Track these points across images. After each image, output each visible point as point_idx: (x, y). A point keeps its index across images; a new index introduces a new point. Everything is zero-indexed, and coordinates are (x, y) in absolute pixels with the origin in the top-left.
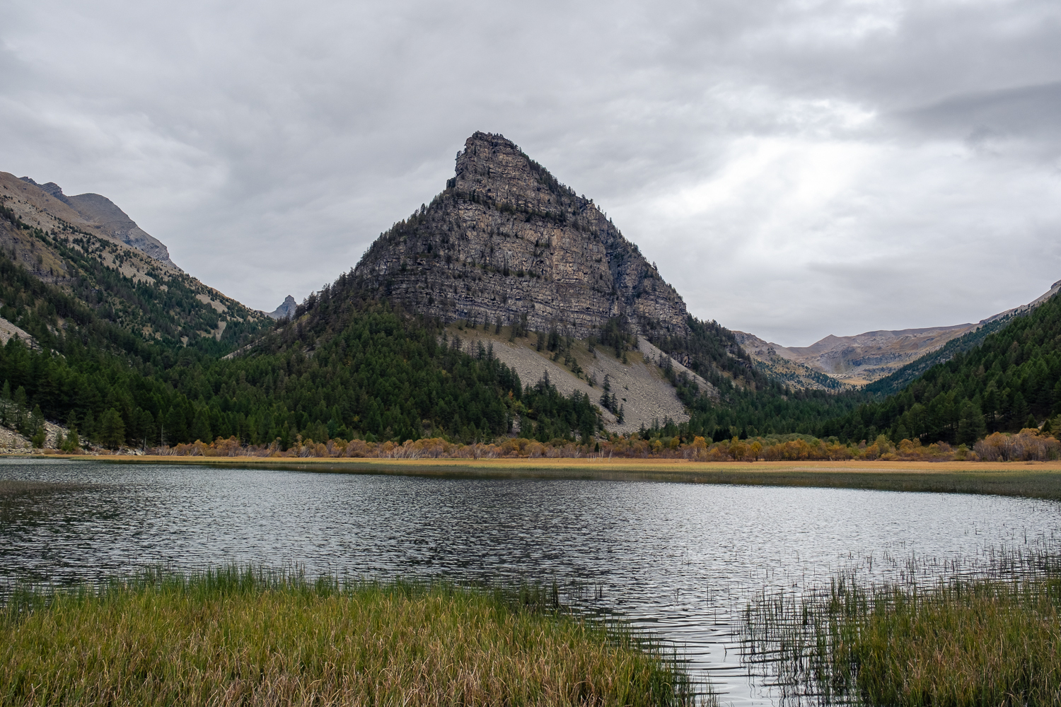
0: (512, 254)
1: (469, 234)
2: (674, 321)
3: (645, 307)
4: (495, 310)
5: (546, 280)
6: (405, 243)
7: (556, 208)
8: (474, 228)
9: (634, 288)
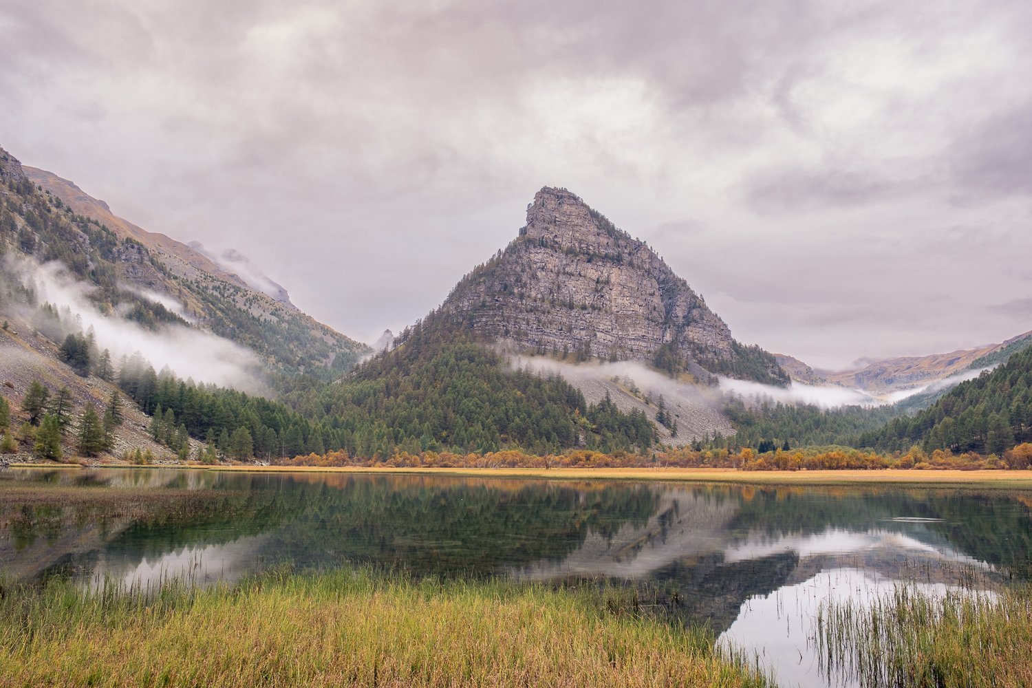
0: (577, 290)
1: (539, 274)
2: (720, 346)
3: (693, 333)
4: (563, 339)
5: (606, 312)
6: (485, 283)
7: (613, 249)
8: (543, 268)
9: (684, 317)
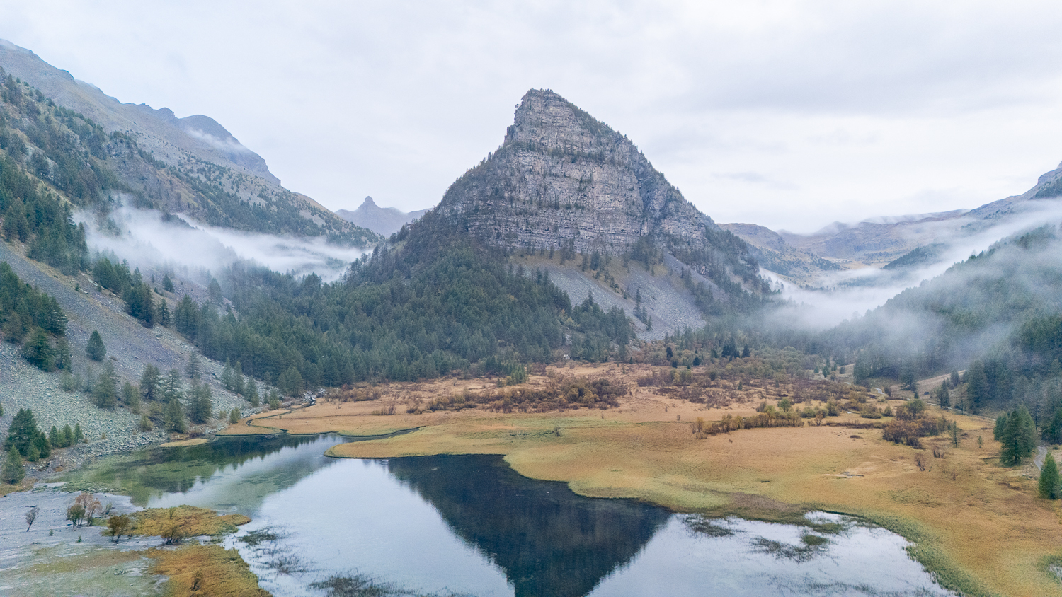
0: (562, 191)
1: (527, 177)
3: (668, 226)
5: (589, 210)
7: (596, 148)
8: (531, 171)
9: (660, 210)
